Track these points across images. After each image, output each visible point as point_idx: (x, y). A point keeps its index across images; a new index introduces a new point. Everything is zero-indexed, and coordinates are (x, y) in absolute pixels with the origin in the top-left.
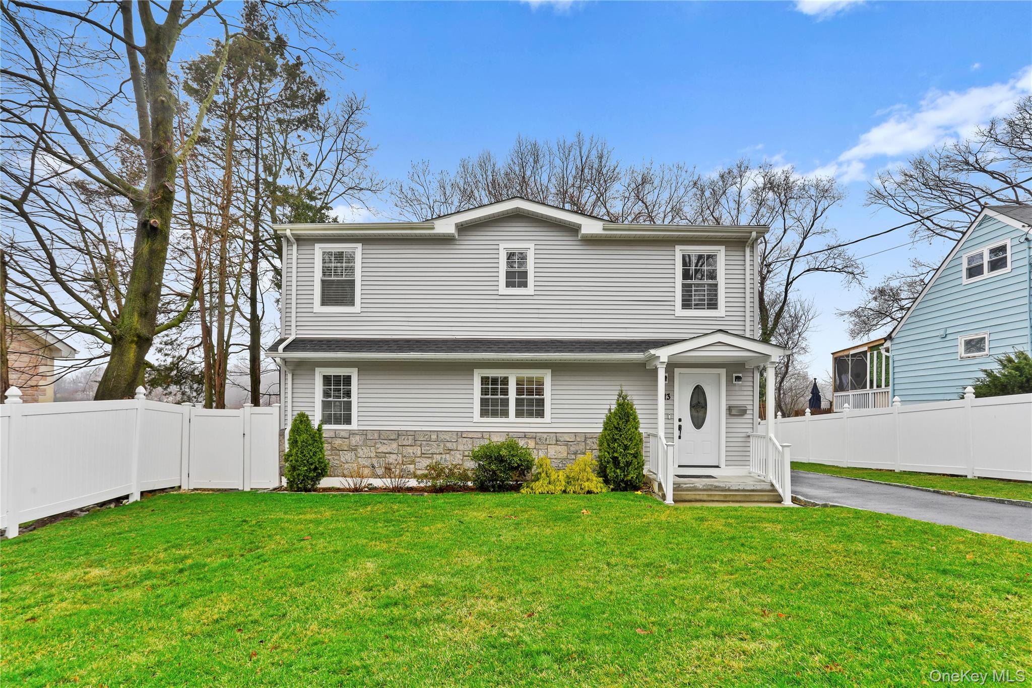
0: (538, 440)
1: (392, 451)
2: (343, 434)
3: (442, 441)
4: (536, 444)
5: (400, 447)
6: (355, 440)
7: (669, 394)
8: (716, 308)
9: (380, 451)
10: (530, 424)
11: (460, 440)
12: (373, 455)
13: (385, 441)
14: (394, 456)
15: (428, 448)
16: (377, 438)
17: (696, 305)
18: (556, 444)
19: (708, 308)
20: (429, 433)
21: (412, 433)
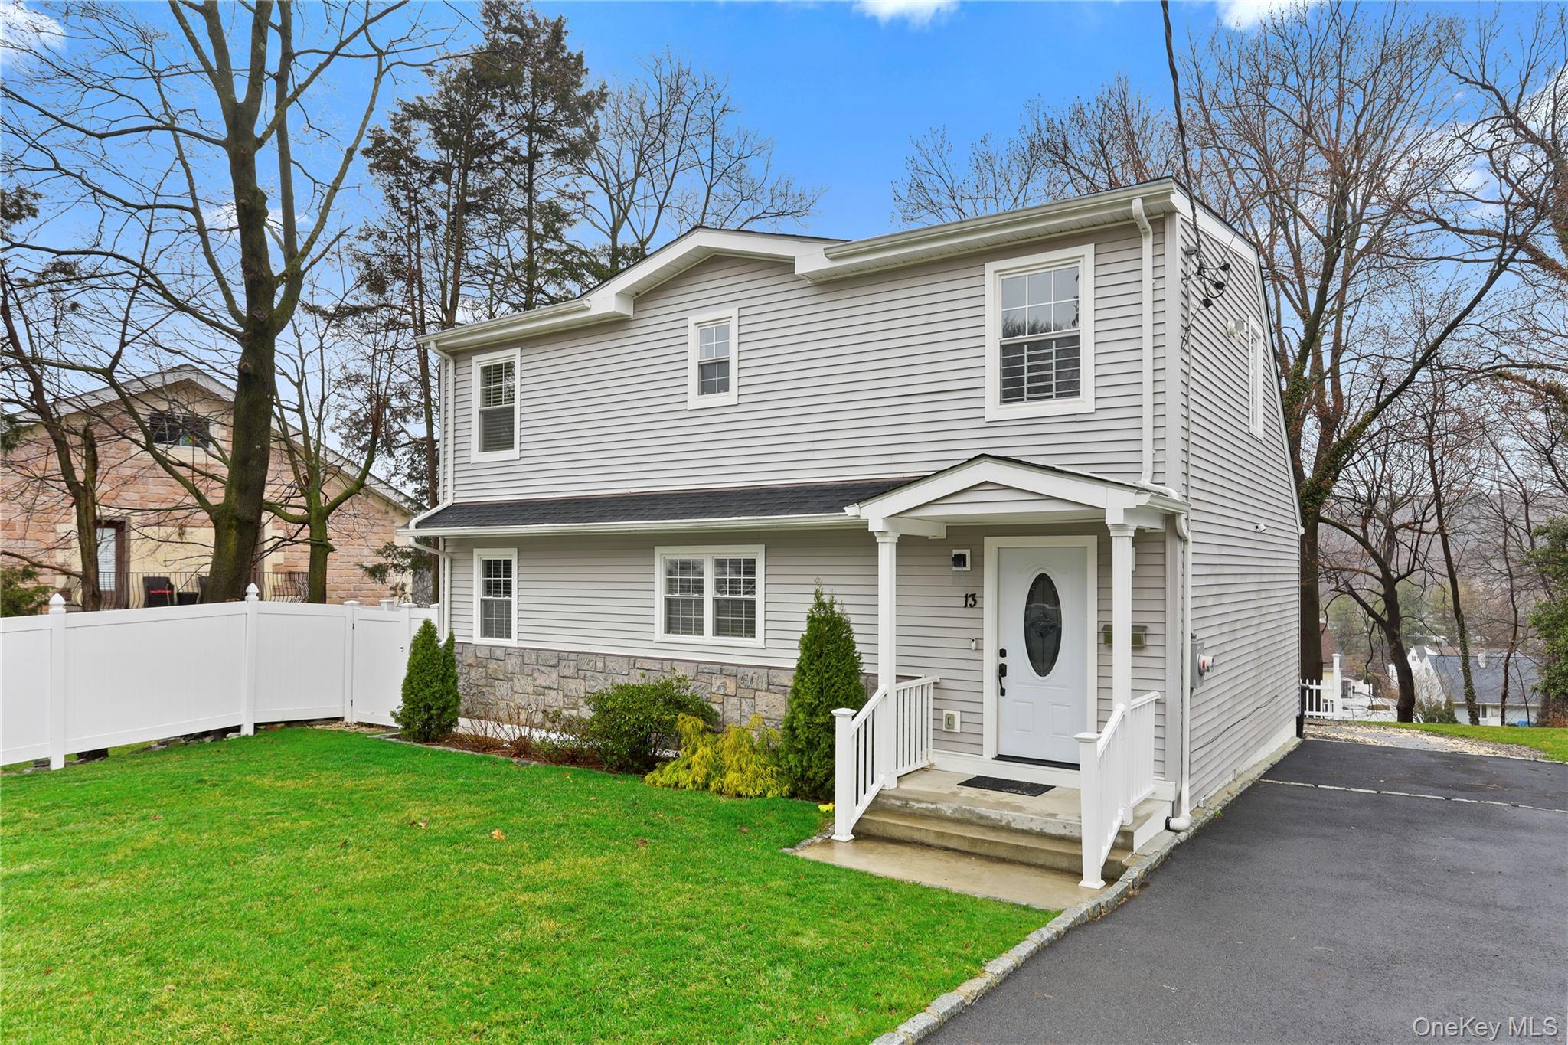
0: (740, 681)
1: (552, 685)
2: (499, 654)
3: (610, 673)
4: (738, 687)
5: (561, 680)
6: (512, 663)
7: (973, 595)
8: (1077, 394)
9: (537, 683)
10: (733, 650)
11: (632, 672)
12: (530, 689)
13: (543, 668)
14: (553, 693)
15: (593, 684)
16: (534, 661)
17: (1030, 390)
18: (767, 690)
19: (1058, 396)
20: (593, 658)
21: (573, 657)
